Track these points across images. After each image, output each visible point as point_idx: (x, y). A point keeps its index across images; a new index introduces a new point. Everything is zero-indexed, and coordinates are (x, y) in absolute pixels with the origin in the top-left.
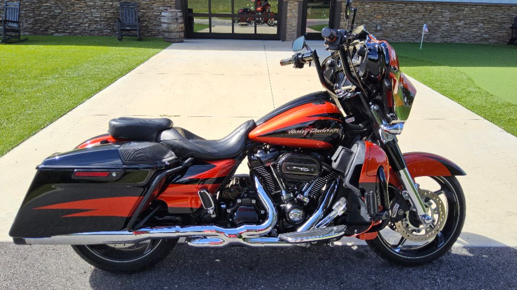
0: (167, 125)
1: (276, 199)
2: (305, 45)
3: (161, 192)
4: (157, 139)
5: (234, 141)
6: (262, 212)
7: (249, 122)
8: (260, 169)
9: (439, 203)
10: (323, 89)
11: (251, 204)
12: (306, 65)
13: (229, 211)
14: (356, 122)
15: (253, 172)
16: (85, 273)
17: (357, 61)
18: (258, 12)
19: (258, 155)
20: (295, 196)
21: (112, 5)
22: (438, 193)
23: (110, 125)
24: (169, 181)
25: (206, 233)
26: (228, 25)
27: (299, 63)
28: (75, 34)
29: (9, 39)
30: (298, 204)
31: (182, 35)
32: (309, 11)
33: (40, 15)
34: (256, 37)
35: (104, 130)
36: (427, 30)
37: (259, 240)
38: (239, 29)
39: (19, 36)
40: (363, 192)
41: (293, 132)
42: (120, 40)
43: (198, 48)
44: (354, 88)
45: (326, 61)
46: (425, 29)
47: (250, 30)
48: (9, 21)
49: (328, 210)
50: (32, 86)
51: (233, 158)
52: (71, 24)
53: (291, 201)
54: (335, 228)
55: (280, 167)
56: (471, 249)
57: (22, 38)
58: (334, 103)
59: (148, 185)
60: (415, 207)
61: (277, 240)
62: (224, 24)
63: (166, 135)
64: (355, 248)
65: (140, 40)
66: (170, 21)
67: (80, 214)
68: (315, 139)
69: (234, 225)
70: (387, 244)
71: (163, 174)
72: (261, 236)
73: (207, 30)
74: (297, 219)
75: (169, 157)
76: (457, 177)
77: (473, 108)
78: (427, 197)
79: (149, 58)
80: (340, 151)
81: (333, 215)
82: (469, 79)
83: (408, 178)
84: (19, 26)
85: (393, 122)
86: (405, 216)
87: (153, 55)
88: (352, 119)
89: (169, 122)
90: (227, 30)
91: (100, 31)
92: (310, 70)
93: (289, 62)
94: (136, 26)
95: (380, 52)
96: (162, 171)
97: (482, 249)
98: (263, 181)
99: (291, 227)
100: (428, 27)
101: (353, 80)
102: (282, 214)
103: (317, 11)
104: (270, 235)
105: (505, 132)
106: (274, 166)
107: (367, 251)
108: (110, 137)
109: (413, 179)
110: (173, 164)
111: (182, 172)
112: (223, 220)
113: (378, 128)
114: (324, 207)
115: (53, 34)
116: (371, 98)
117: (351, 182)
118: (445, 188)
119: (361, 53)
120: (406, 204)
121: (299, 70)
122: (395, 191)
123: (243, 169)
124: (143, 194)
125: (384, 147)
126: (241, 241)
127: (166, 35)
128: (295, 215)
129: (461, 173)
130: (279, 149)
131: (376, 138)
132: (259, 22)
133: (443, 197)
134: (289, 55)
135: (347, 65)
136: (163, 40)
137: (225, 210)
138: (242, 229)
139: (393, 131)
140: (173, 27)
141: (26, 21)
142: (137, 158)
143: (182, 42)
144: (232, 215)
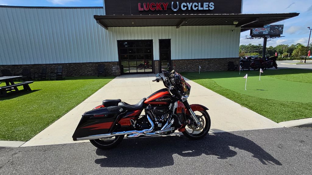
0: (120, 101)
1: (154, 121)
2: (159, 76)
3: (119, 121)
4: (117, 105)
5: (140, 104)
6: (150, 125)
7: (144, 98)
8: (148, 112)
9: (202, 119)
10: (166, 88)
11: (146, 123)
12: (160, 81)
13: (139, 126)
14: (175, 96)
15: (146, 113)
16: (94, 150)
17: (173, 79)
18: (145, 65)
19: (147, 108)
20: (159, 120)
21: (95, 66)
22: (202, 116)
23: (103, 102)
24: (121, 117)
25: (133, 133)
26: (135, 69)
27: (158, 81)
28: (82, 76)
29: (58, 79)
30: (160, 122)
31: (120, 74)
32: (162, 63)
33: (69, 70)
34: (145, 73)
35: (101, 104)
36: (200, 68)
37: (149, 134)
38: (139, 71)
39: (62, 77)
40: (178, 116)
41: (157, 100)
42: (98, 77)
43: (125, 78)
44: (173, 87)
45: (165, 80)
46: (200, 67)
47: (143, 71)
48: (58, 73)
49: (169, 123)
50: (69, 94)
51: (140, 109)
52: (81, 72)
53: (158, 121)
54: (172, 128)
55: (154, 111)
56: (215, 133)
57: (63, 78)
58: (169, 91)
59: (115, 118)
60: (195, 120)
61: (155, 133)
62: (134, 69)
63: (120, 104)
64: (180, 136)
65: (105, 76)
66: (116, 69)
67: (96, 129)
68: (164, 102)
69: (141, 130)
70: (189, 133)
71: (120, 115)
72: (150, 133)
73: (128, 72)
74: (160, 126)
75: (121, 110)
76: (206, 110)
77: (216, 92)
78: (198, 117)
79: (109, 82)
80: (171, 105)
81: (171, 124)
82: (215, 82)
83: (192, 112)
84: (62, 74)
85: (185, 95)
86: (193, 123)
87: (110, 81)
88: (174, 96)
89: (121, 100)
90: (135, 71)
91: (91, 74)
92: (161, 82)
93: (155, 81)
94: (104, 72)
95: (178, 77)
96: (120, 114)
97: (218, 133)
98: (149, 116)
99: (159, 129)
100: (201, 67)
101: (173, 85)
102: (156, 125)
103: (165, 63)
104: (152, 132)
105: (226, 98)
106: (152, 111)
107: (183, 136)
108: (103, 106)
109: (193, 112)
110: (122, 112)
111: (125, 115)
112: (138, 129)
113: (182, 97)
114: (168, 122)
115: (74, 76)
116: (178, 89)
117: (174, 113)
118: (204, 115)
119: (174, 77)
120: (192, 120)
121: (158, 82)
122: (188, 116)
123: (143, 113)
124: (114, 121)
125: (183, 103)
126: (144, 134)
127: (114, 74)
128: (159, 125)
129: (208, 109)
130: (153, 105)
131: (181, 100)
132: (146, 68)
133: (203, 117)
134: (155, 78)
135: (171, 81)
136: (113, 76)
137: (138, 125)
138: (144, 131)
139: (186, 98)
140: (117, 71)
141: (64, 72)
142: (112, 111)
143: (120, 76)
144: (140, 127)
